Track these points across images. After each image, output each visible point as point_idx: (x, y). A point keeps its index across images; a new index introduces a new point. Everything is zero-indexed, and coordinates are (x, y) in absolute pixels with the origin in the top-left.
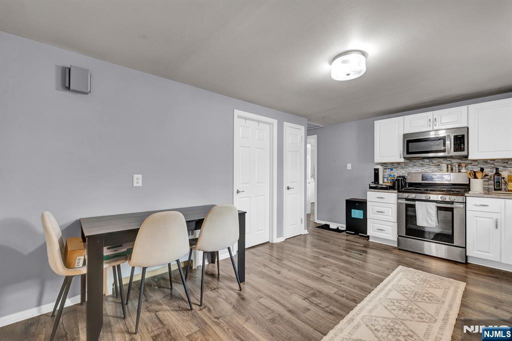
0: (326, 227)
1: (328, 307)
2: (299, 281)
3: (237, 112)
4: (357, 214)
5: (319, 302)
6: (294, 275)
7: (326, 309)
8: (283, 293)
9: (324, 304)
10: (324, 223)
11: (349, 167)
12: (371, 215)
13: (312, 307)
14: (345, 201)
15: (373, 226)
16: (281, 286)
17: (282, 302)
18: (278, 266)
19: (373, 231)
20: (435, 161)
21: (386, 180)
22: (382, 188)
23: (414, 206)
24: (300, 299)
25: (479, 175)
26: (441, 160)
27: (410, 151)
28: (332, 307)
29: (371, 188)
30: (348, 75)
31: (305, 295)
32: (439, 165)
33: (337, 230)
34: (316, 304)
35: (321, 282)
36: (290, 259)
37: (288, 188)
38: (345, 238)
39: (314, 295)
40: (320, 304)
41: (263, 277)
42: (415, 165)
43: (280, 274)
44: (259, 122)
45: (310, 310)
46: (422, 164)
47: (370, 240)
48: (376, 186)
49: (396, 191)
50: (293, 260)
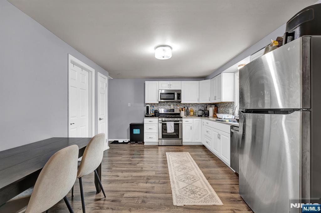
0: (116, 142)
1: (159, 181)
2: (133, 175)
3: (71, 57)
4: (136, 131)
5: (154, 181)
6: (128, 174)
7: (160, 182)
8: (132, 185)
9: (157, 181)
10: (113, 140)
11: (129, 105)
12: (146, 131)
13: (153, 185)
14: (129, 125)
15: (147, 136)
16: (127, 182)
17: (138, 190)
18: (112, 173)
19: (147, 139)
20: (168, 103)
21: (152, 112)
22: (151, 117)
23: (166, 124)
24: (145, 184)
25: (184, 109)
26: (171, 103)
27: (161, 98)
28: (161, 181)
29: (146, 116)
30: (163, 57)
31: (145, 181)
32: (170, 105)
33: (124, 143)
34: (154, 183)
35: (144, 171)
36: (115, 166)
37: (100, 119)
38: (129, 146)
39: (148, 179)
40: (155, 182)
41: (110, 183)
42: (161, 105)
43: (119, 176)
44: (82, 68)
45: (154, 187)
46: (164, 105)
47: (145, 144)
48: (147, 115)
49: (158, 118)
50: (119, 166)
